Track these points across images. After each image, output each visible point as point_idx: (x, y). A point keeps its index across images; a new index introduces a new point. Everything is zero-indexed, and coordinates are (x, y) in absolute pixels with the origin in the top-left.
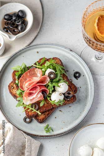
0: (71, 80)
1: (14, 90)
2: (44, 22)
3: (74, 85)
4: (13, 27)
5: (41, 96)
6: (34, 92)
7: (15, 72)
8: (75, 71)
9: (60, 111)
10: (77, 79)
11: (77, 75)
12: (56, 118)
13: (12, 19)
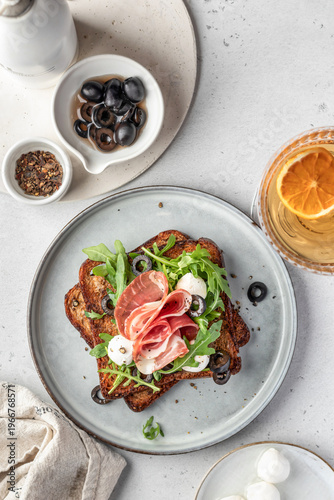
0: (237, 302)
1: (78, 311)
2: (195, 108)
3: (242, 323)
4: (103, 126)
5: (180, 345)
6: (159, 340)
7: (88, 266)
8: (254, 280)
9: (192, 385)
10: (255, 305)
11: (258, 293)
12: (177, 401)
13: (103, 99)
